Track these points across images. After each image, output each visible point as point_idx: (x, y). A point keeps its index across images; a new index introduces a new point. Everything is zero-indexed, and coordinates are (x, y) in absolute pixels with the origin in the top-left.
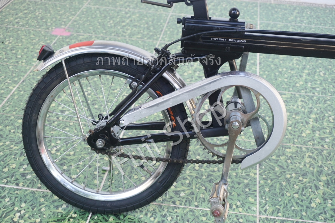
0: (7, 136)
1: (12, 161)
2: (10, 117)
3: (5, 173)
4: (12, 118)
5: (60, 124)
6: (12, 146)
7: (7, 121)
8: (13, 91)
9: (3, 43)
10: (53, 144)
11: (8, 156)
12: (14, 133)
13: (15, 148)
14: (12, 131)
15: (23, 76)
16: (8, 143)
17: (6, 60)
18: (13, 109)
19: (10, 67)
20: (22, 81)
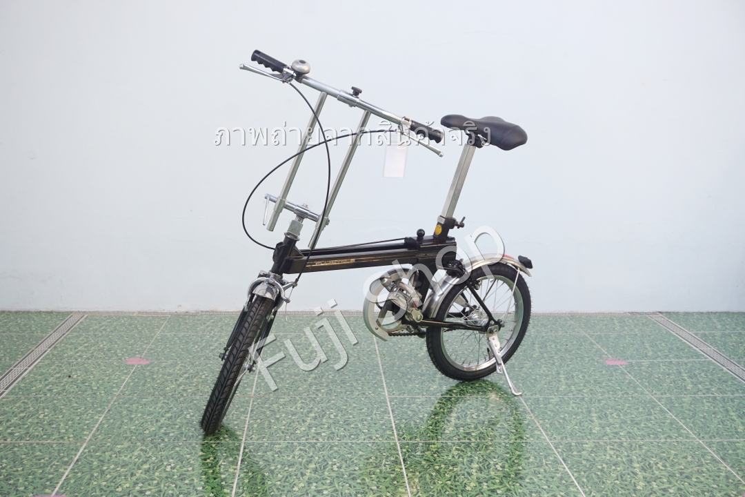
0: (109, 460)
1: (124, 481)
2: (106, 444)
3: (120, 492)
4: (109, 444)
5: (167, 445)
6: (118, 469)
7: (104, 448)
8: (100, 421)
9: (70, 377)
10: (165, 463)
11: (117, 478)
12: (116, 457)
13: (122, 470)
14: (114, 456)
15: (107, 406)
16: (112, 467)
17: (80, 392)
18: (106, 436)
19: (88, 399)
20: (107, 410)
